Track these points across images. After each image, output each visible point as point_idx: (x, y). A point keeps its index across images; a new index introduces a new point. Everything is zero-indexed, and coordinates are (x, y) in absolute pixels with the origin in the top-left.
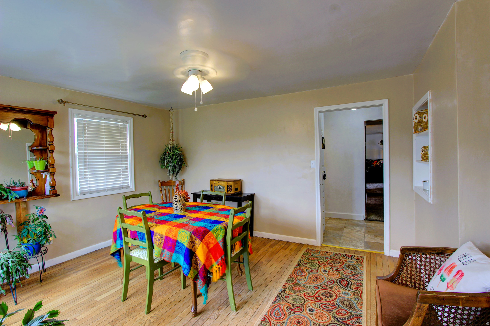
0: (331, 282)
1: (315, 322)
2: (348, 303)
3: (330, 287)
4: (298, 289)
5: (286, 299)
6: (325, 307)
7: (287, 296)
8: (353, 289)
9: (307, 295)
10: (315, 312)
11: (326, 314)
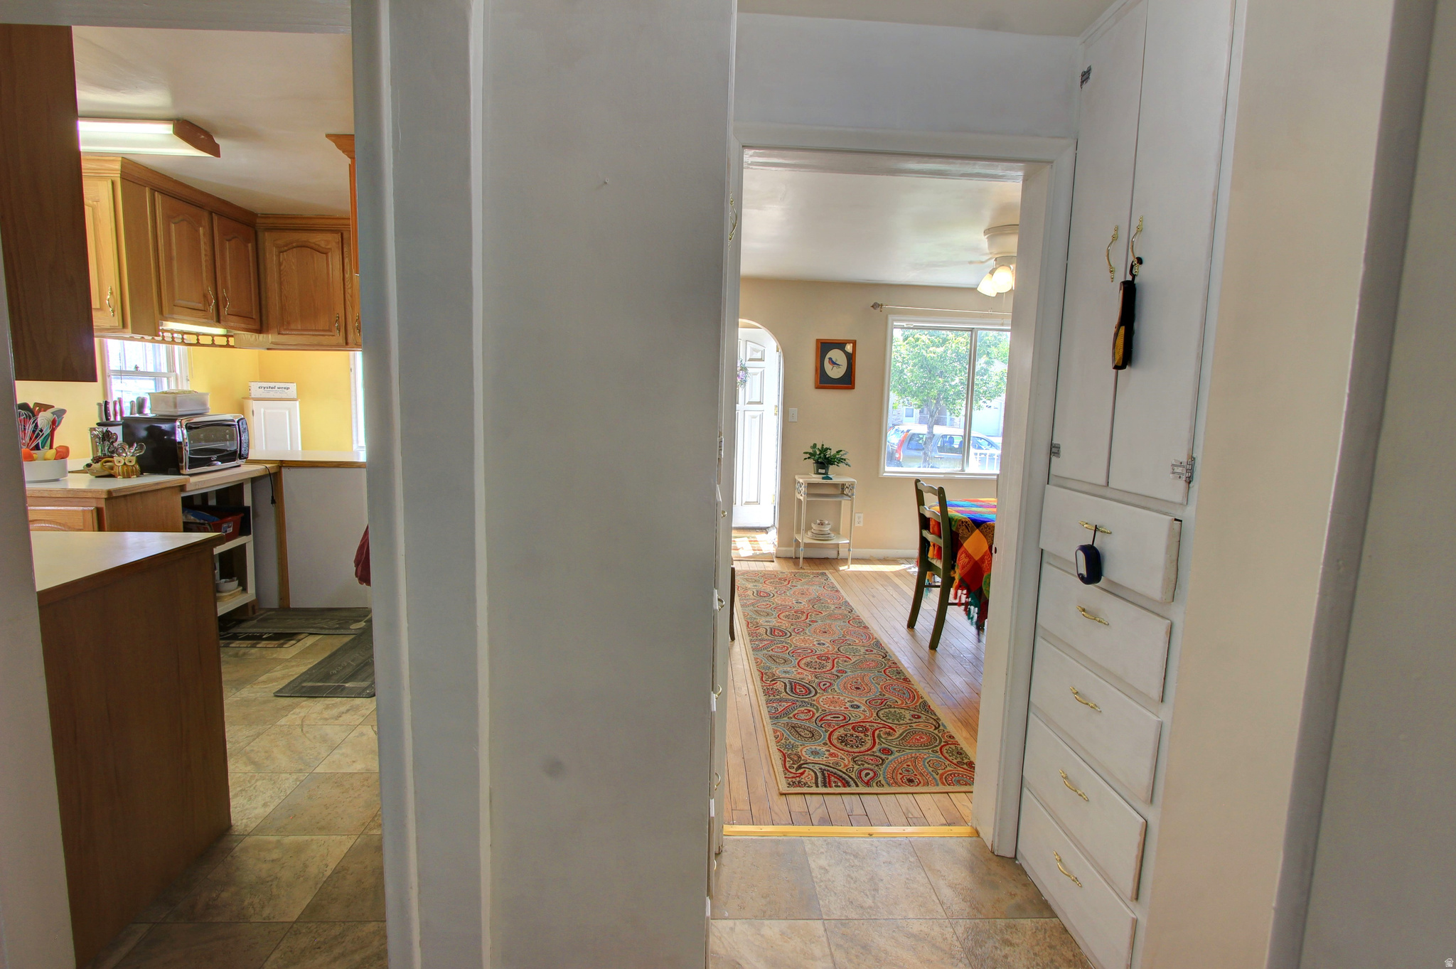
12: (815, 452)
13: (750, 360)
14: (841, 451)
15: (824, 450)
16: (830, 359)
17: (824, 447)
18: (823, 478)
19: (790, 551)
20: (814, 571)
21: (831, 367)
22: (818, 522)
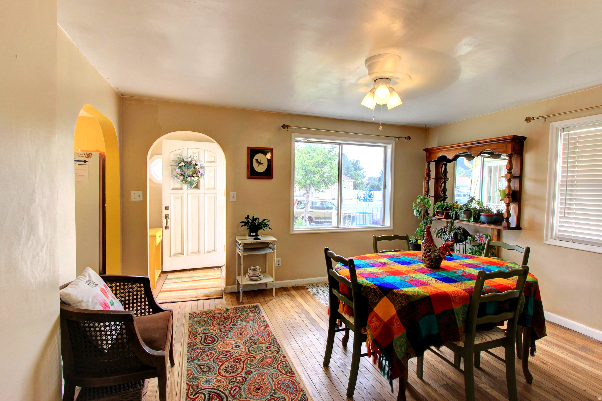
0: (235, 392)
1: (228, 339)
2: (204, 370)
3: (232, 383)
4: (267, 361)
5: (267, 345)
6: (227, 355)
7: (269, 348)
8: (200, 394)
9: (253, 358)
10: (233, 346)
11: (223, 349)
12: (248, 221)
13: (208, 162)
14: (266, 220)
15: (255, 220)
16: (257, 160)
17: (255, 218)
18: (255, 239)
19: (235, 288)
20: (251, 305)
21: (258, 165)
22: (252, 268)
